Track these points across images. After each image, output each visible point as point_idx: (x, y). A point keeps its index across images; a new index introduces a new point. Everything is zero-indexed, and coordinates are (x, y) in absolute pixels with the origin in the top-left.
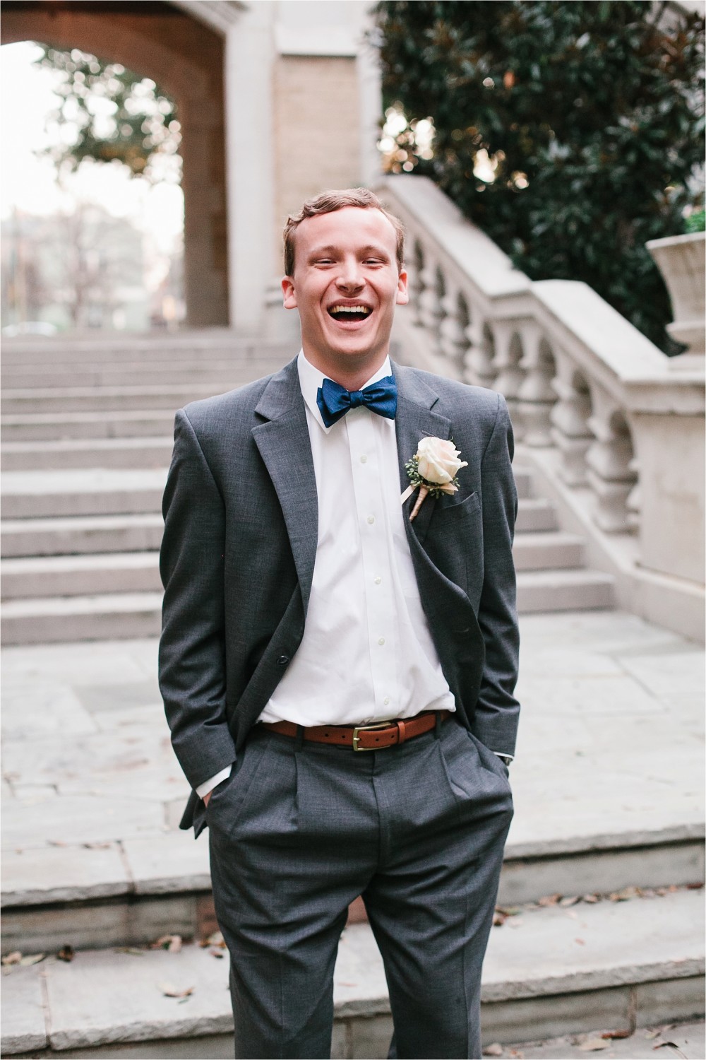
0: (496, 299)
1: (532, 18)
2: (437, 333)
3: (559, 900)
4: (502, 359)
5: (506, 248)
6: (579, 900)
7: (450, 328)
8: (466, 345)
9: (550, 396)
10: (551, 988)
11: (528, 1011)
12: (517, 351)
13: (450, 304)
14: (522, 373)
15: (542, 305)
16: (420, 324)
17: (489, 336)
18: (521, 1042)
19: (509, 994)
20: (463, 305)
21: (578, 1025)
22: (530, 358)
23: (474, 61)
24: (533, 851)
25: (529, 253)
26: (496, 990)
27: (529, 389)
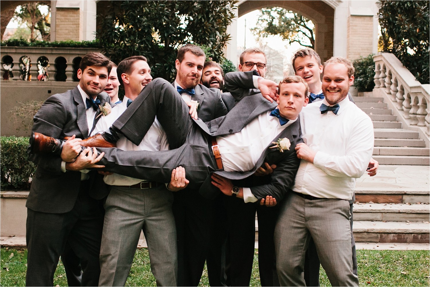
0: (411, 88)
1: (425, 14)
2: (395, 96)
3: (421, 203)
4: (412, 103)
5: (415, 75)
6: (425, 204)
7: (398, 95)
8: (403, 99)
9: (425, 113)
10: (418, 212)
11: (414, 216)
12: (417, 101)
13: (399, 88)
14: (418, 107)
15: (424, 90)
16: (390, 93)
17: (409, 98)
18: (413, 221)
19: (411, 212)
20: (402, 89)
21: (423, 220)
22: (420, 104)
23: (408, 25)
24: (416, 193)
25: (421, 76)
26: (409, 211)
27: (419, 111)
